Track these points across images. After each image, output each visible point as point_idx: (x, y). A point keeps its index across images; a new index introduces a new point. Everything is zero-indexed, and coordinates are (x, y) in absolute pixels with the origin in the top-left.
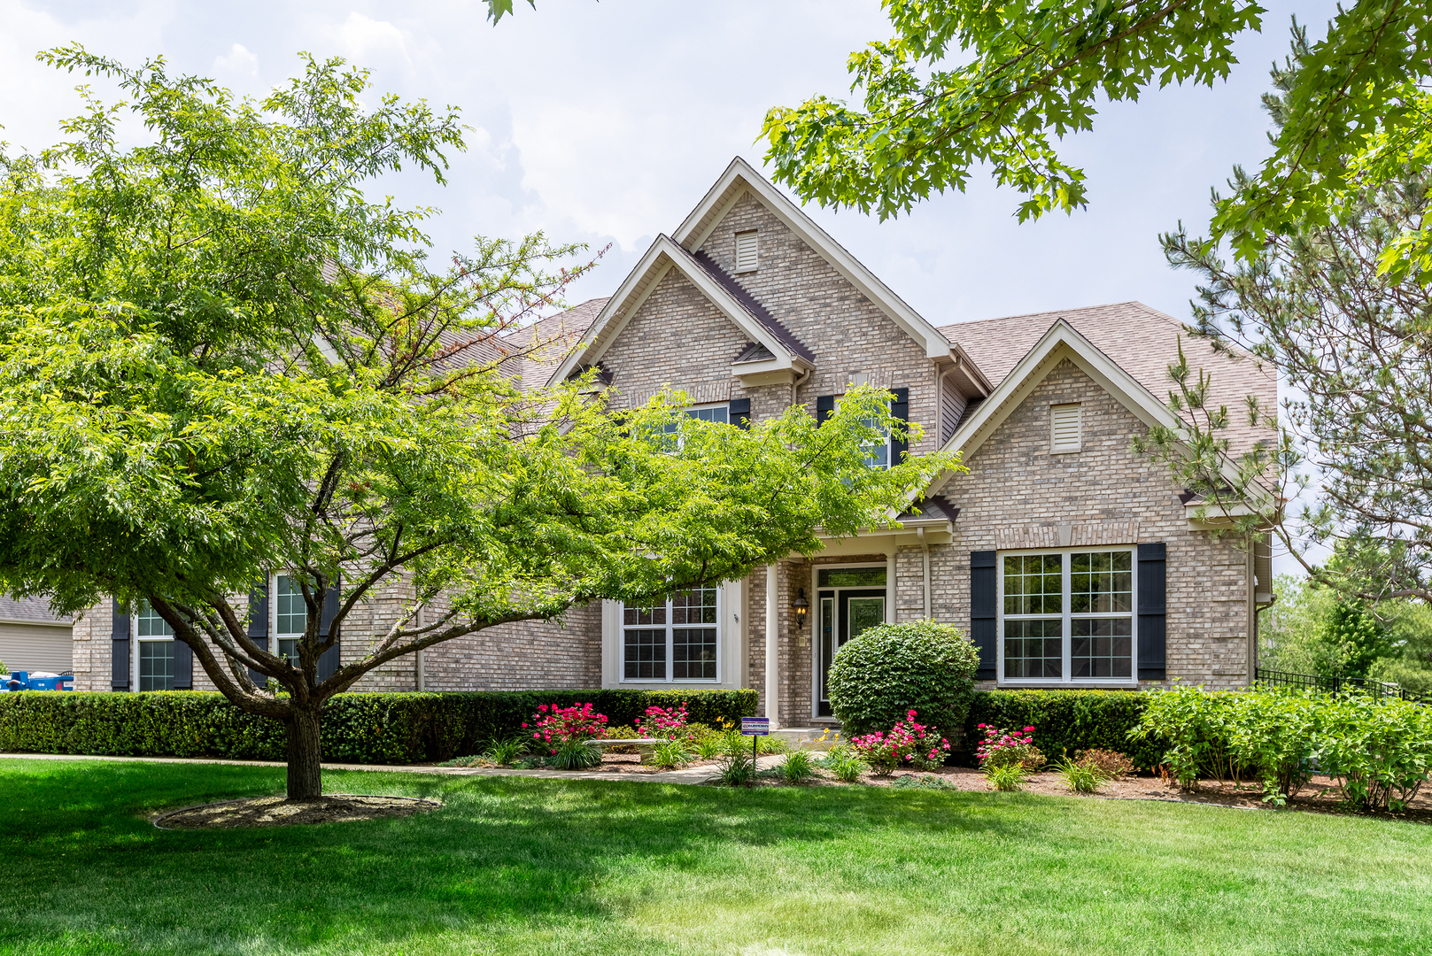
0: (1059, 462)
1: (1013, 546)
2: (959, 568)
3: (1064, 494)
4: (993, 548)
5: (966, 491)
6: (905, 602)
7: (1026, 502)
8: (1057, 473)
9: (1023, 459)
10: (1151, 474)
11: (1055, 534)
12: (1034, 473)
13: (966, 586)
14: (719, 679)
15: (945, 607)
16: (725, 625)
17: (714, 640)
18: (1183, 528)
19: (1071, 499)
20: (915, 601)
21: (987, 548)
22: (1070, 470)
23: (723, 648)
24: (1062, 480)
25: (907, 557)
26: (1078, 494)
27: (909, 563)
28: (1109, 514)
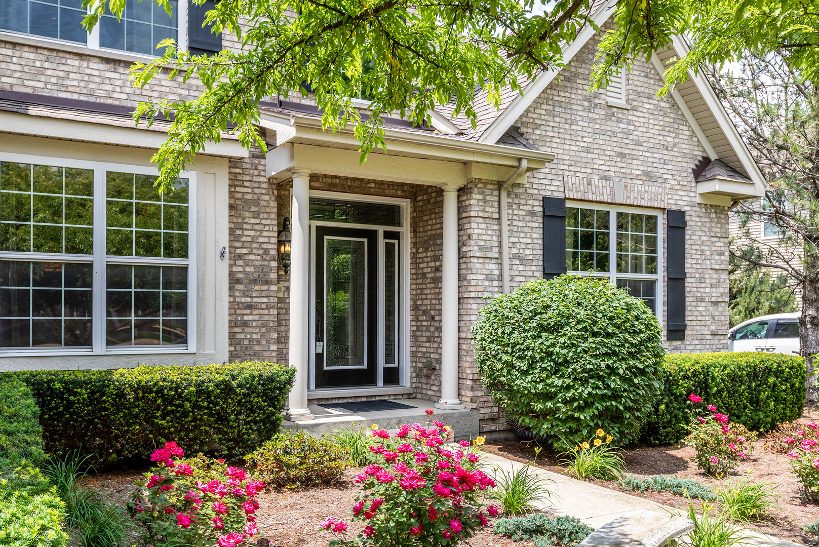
0: (613, 115)
1: (579, 196)
2: (532, 214)
3: (616, 149)
4: (562, 196)
5: (538, 127)
6: (481, 248)
7: (587, 150)
8: (611, 125)
9: (586, 104)
10: (675, 145)
11: (612, 189)
12: (594, 121)
13: (538, 234)
14: (192, 346)
15: (519, 258)
16: (202, 263)
17: (184, 284)
18: (694, 199)
19: (622, 155)
20: (491, 247)
21: (556, 195)
22: (622, 126)
23: (200, 298)
24: (614, 134)
25: (482, 193)
26: (627, 151)
27: (485, 201)
28: (648, 177)
